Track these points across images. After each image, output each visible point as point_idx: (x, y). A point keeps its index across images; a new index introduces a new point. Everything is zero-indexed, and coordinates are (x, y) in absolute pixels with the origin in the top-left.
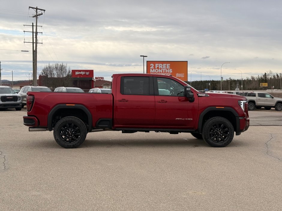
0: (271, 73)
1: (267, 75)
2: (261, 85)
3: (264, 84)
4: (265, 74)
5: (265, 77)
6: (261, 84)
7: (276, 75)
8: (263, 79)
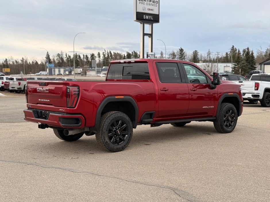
0: (12, 58)
1: (8, 60)
2: (3, 71)
3: (7, 70)
4: (6, 59)
5: (7, 63)
6: (3, 69)
7: (15, 61)
8: (5, 65)
